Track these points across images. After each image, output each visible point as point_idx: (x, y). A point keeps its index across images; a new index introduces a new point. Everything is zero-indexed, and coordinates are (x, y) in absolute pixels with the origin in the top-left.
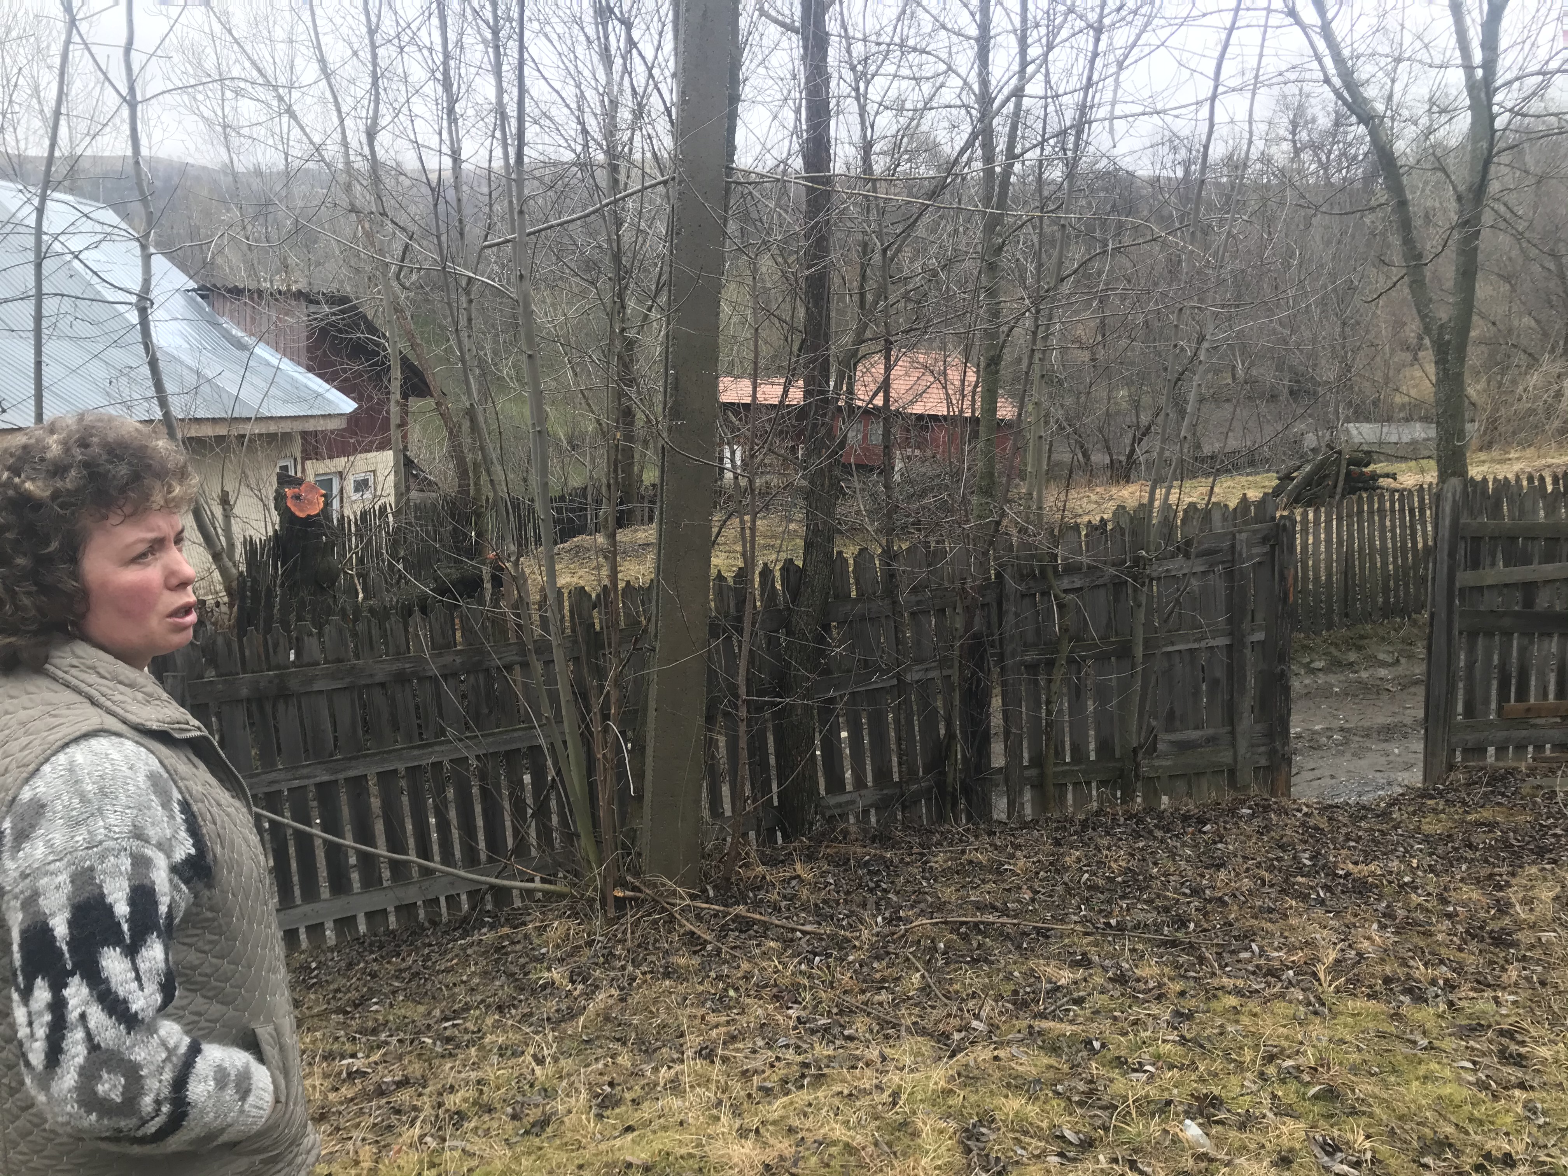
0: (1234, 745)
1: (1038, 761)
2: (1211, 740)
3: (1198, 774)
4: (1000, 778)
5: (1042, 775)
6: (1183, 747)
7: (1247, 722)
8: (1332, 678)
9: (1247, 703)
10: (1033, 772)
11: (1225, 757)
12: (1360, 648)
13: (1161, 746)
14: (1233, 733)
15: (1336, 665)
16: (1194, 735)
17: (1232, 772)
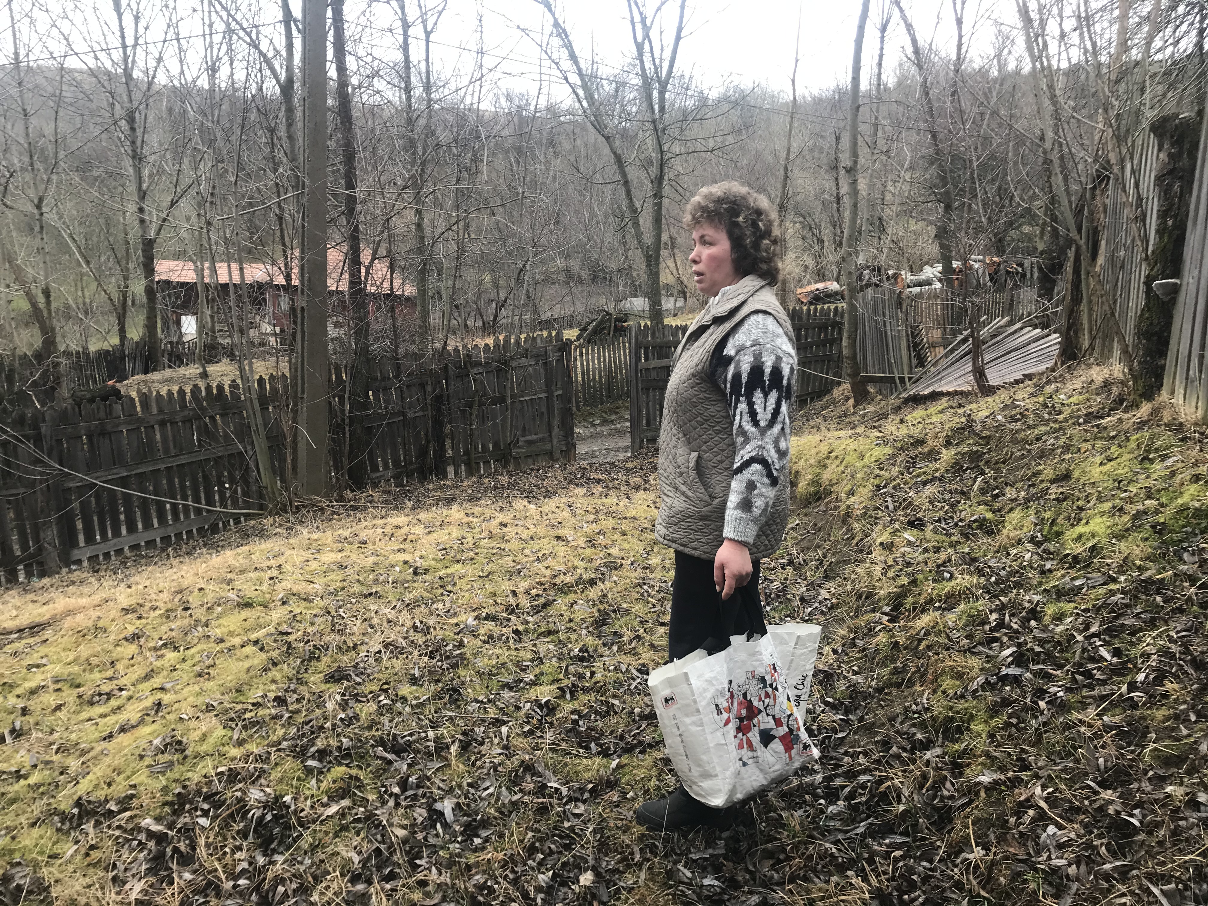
0: (551, 441)
1: (467, 453)
2: (541, 440)
3: (537, 455)
4: (451, 461)
5: (469, 459)
6: (530, 443)
7: (556, 431)
8: (603, 428)
9: (556, 422)
10: (465, 458)
11: (548, 447)
12: (617, 413)
13: (520, 443)
14: (551, 436)
15: (605, 422)
16: (534, 437)
17: (551, 453)
